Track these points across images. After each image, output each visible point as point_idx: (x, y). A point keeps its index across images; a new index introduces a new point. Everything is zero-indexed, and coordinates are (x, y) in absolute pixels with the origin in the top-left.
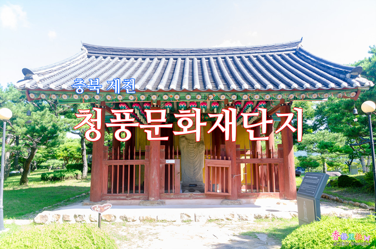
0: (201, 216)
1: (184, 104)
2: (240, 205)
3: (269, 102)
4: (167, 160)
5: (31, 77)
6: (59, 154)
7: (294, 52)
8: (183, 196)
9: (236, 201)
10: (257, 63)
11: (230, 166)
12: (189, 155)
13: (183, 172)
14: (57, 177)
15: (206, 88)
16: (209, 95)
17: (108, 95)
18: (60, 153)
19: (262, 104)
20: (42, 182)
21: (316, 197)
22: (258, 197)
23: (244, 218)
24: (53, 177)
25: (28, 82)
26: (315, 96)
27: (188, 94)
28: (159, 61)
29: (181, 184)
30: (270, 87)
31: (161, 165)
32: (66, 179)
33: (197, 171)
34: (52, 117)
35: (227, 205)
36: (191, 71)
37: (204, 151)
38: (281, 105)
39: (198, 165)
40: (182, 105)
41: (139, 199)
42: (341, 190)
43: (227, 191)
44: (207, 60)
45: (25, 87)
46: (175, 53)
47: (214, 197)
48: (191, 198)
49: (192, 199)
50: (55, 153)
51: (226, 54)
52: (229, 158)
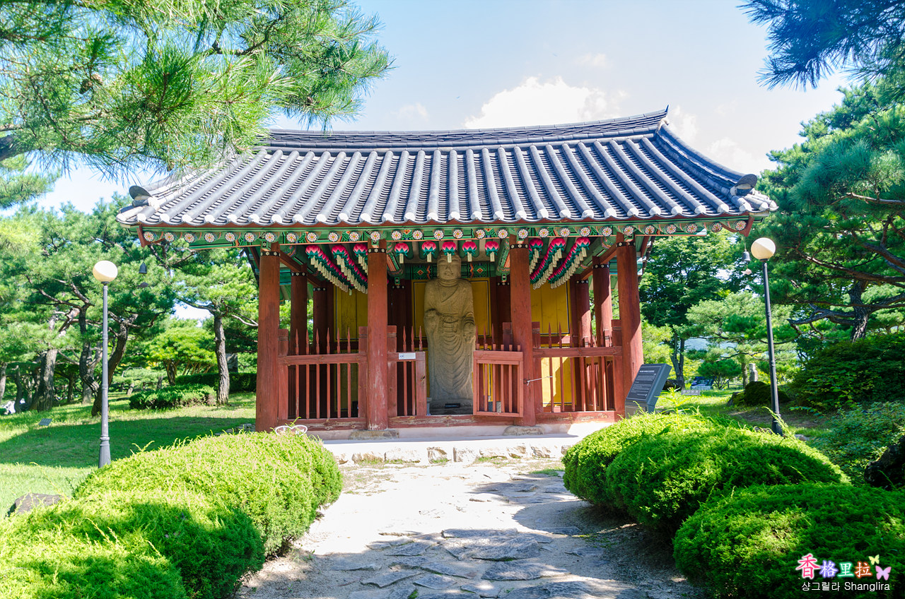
0: (465, 452)
1: (432, 245)
2: (540, 434)
3: (599, 240)
4: (400, 354)
5: (145, 202)
6: (155, 354)
7: (652, 135)
8: (432, 422)
9: (532, 428)
10: (575, 160)
11: (521, 363)
12: (445, 345)
13: (433, 381)
14: (166, 401)
15: (472, 217)
16: (477, 230)
17: (290, 232)
18: (157, 351)
19: (583, 244)
20: (134, 411)
21: (648, 403)
22: (574, 420)
23: (544, 453)
24: (156, 401)
25: (142, 212)
26: (671, 229)
27: (437, 229)
28: (381, 158)
29: (428, 402)
30: (588, 215)
31: (389, 364)
32: (184, 405)
33: (460, 377)
34: (160, 272)
35: (516, 435)
36: (445, 180)
37: (474, 338)
38: (618, 244)
39: (463, 366)
40: (428, 248)
41: (349, 428)
42: (749, 410)
43: (515, 410)
44: (477, 155)
45: (136, 220)
46: (413, 142)
47: (491, 421)
48: (448, 424)
49: (450, 426)
50: (146, 351)
51: (515, 143)
52: (519, 347)
